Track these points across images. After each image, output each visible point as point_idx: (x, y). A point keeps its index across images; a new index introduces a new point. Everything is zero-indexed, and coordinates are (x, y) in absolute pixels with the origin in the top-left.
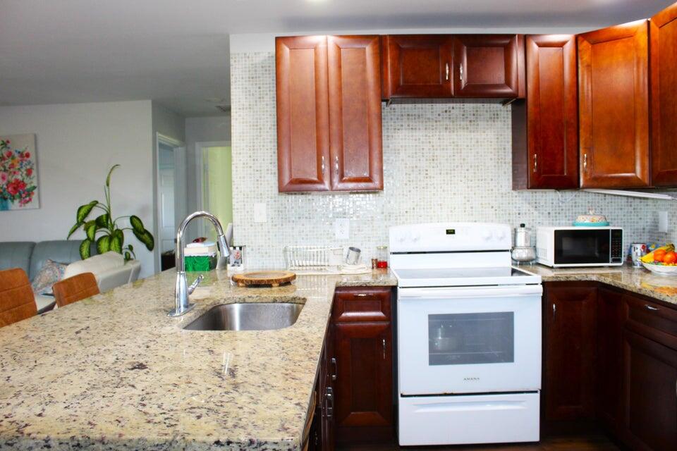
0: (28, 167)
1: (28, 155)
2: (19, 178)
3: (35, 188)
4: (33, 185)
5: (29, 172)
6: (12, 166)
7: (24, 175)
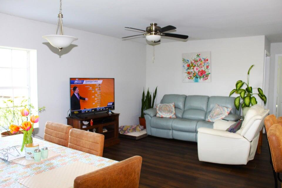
0: (207, 65)
1: (207, 60)
2: (204, 69)
3: (209, 73)
4: (209, 72)
5: (207, 67)
6: (201, 64)
7: (205, 68)
